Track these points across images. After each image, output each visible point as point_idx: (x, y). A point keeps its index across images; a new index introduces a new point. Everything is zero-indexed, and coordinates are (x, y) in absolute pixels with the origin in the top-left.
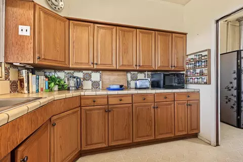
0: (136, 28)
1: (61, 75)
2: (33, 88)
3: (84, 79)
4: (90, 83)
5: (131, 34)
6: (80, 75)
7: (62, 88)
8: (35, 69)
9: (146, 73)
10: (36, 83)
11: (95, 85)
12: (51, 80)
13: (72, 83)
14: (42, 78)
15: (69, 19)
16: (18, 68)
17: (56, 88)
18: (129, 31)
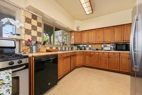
0: (103, 28)
1: (81, 46)
2: (74, 49)
3: (87, 47)
4: (88, 48)
5: (101, 31)
6: (85, 46)
7: (81, 49)
8: (75, 45)
9: (111, 44)
10: (75, 48)
11: (90, 49)
12: (78, 47)
13: (83, 48)
14: (76, 47)
15: (82, 31)
16: (72, 45)
17: (79, 49)
18: (101, 30)
